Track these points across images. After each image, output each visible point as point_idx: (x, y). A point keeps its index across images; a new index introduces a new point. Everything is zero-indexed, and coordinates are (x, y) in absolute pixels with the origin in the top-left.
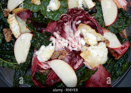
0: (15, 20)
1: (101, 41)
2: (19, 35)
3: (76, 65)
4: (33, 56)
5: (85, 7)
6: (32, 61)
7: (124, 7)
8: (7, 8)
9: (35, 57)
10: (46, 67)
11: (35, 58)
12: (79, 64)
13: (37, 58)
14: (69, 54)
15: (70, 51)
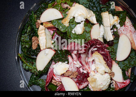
0: (44, 33)
1: (107, 73)
2: (44, 48)
3: (82, 86)
4: (51, 67)
5: (105, 38)
6: (49, 72)
8: (39, 20)
10: (58, 80)
11: (52, 70)
12: (84, 86)
13: (53, 71)
14: (79, 75)
15: (80, 72)
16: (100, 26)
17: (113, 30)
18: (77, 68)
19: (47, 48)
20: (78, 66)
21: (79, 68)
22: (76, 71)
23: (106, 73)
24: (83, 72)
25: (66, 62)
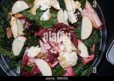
2: (17, 36)
3: (53, 65)
4: (25, 52)
5: (70, 21)
6: (24, 56)
7: (99, 26)
9: (26, 53)
10: (33, 62)
12: (55, 65)
13: (27, 55)
14: (50, 56)
15: (51, 53)
16: (64, 12)
17: (77, 14)
18: (48, 50)
19: (19, 36)
20: (48, 48)
21: (49, 50)
22: (47, 53)
23: (73, 51)
24: (54, 53)
25: (38, 46)
